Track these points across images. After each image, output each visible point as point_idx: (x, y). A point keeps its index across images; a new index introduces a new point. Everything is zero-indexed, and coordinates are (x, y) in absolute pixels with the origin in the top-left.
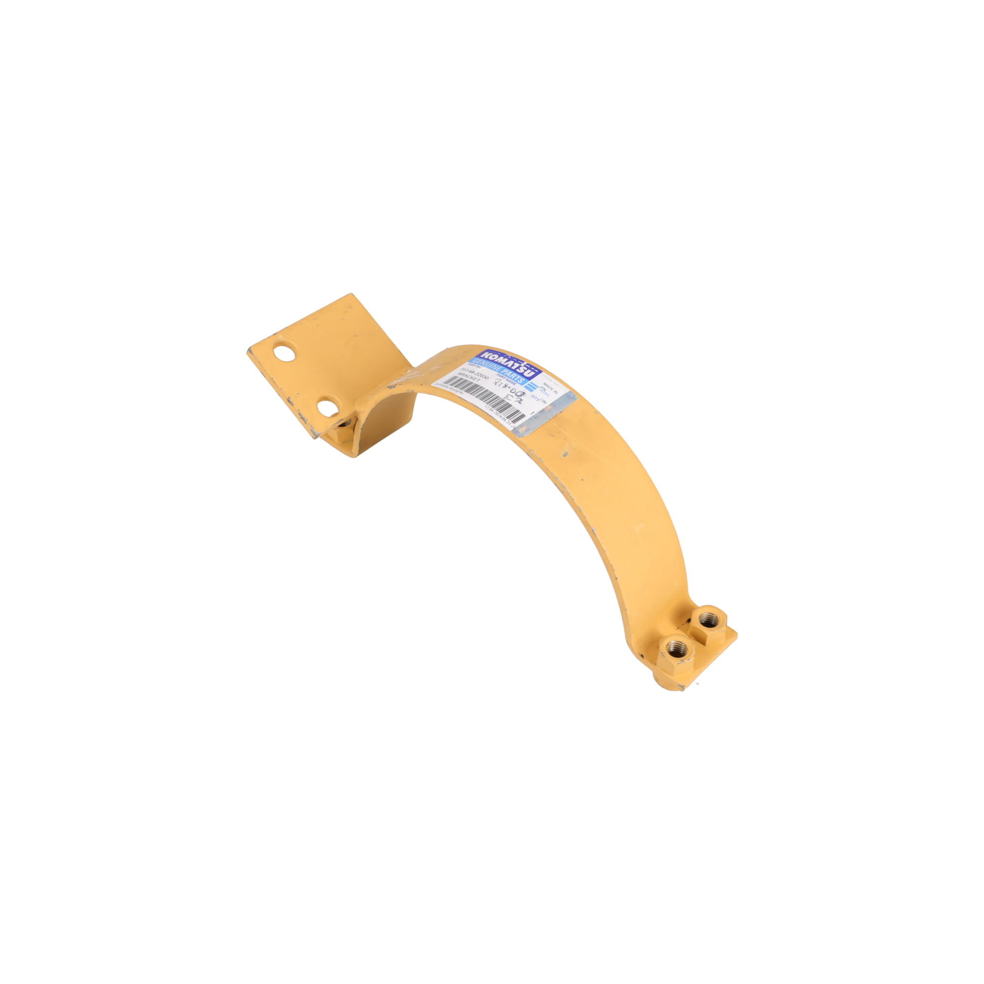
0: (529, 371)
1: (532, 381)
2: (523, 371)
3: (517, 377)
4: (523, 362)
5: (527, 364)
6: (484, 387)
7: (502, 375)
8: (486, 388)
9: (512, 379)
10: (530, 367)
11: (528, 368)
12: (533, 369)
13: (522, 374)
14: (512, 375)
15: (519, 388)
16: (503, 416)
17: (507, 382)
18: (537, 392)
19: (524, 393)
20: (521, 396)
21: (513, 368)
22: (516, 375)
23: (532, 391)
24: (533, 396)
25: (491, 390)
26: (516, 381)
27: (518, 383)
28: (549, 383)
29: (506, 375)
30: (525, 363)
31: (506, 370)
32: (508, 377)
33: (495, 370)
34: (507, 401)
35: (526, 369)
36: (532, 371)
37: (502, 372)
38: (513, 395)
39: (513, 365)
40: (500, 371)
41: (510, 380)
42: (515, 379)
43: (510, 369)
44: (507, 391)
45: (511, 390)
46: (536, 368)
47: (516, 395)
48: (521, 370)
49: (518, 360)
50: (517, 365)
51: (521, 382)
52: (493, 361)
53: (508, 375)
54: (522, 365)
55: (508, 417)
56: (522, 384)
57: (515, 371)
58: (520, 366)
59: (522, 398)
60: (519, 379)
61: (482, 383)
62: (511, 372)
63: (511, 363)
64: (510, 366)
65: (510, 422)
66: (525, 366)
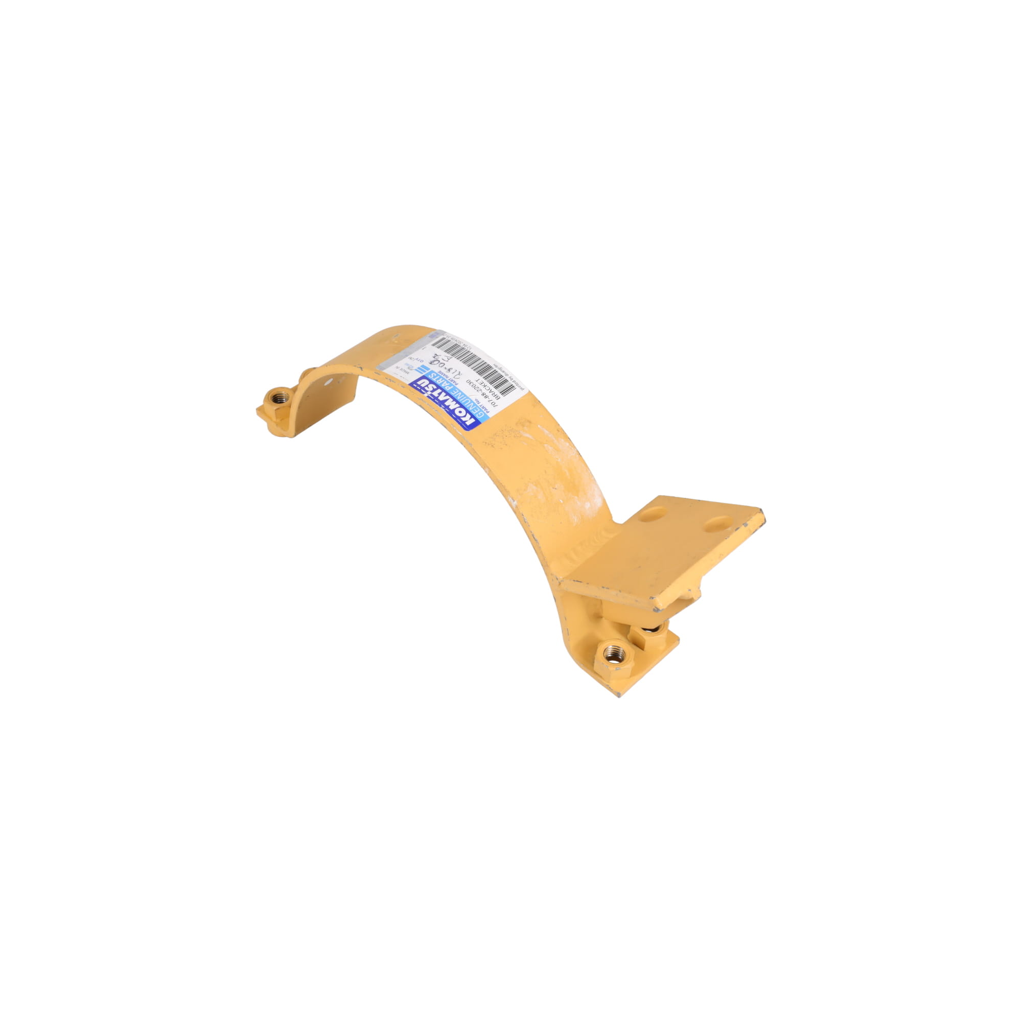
0: (423, 385)
1: (421, 375)
2: (429, 386)
3: (437, 380)
4: (428, 397)
5: (424, 393)
6: (472, 370)
7: (452, 383)
8: (469, 368)
9: (443, 378)
10: (421, 390)
11: (423, 388)
12: (418, 387)
13: (431, 382)
14: (441, 382)
15: (435, 368)
16: (454, 341)
17: (446, 374)
18: (418, 365)
19: (431, 363)
20: (435, 361)
21: (439, 391)
22: (437, 381)
23: (423, 366)
24: (422, 361)
25: (465, 366)
26: (437, 375)
27: (435, 373)
28: (403, 374)
29: (448, 382)
30: (426, 395)
31: (448, 389)
32: (446, 380)
33: (460, 391)
34: (449, 355)
35: (426, 388)
36: (419, 386)
37: (452, 387)
38: (442, 361)
39: (440, 394)
40: (455, 389)
41: (444, 377)
42: (438, 377)
43: (443, 390)
44: (448, 365)
45: (444, 366)
46: (416, 388)
47: (439, 361)
48: (431, 387)
49: (433, 400)
50: (436, 394)
51: (432, 374)
52: (462, 406)
53: (446, 382)
54: (429, 393)
55: (449, 341)
56: (432, 372)
57: (438, 387)
58: (432, 391)
59: (434, 359)
60: (434, 378)
61: (474, 376)
62: (443, 386)
63: (442, 398)
64: (444, 394)
65: (447, 338)
66: (427, 391)
